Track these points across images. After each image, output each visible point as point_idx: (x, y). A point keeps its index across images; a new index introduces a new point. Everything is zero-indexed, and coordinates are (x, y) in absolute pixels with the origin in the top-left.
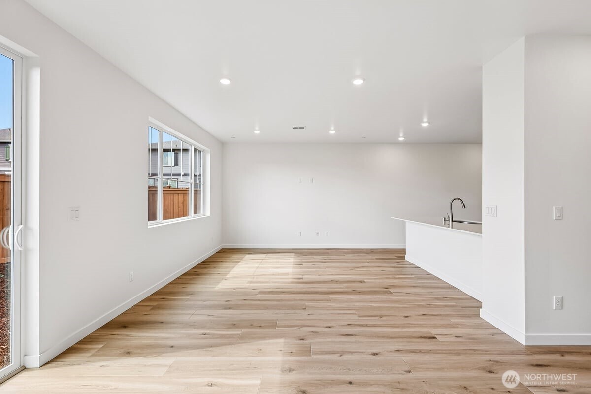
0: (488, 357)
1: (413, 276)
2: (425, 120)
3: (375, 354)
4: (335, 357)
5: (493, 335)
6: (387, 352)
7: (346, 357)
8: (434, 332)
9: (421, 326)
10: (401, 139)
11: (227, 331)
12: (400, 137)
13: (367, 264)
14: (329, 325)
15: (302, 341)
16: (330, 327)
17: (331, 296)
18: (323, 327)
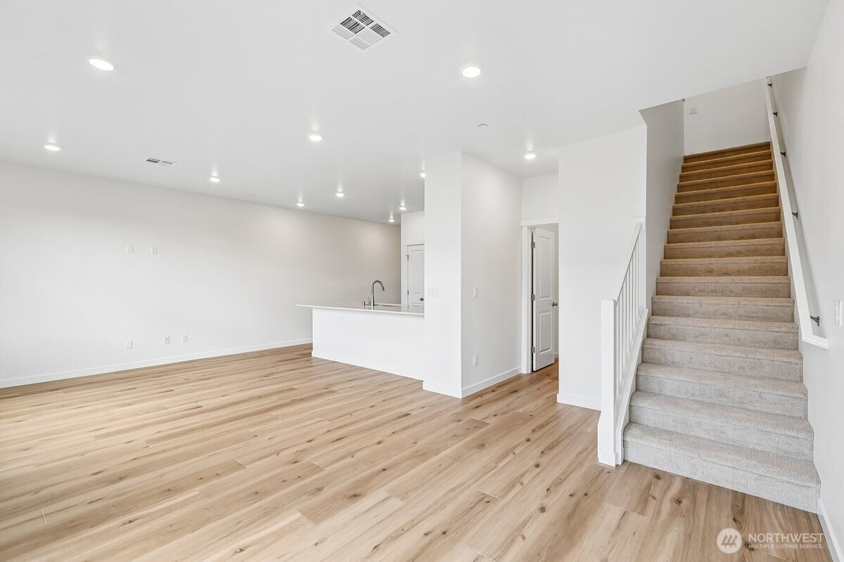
0: (450, 413)
1: (339, 371)
2: (340, 190)
3: (379, 443)
4: (349, 460)
5: (440, 398)
6: (387, 437)
7: (358, 455)
8: (404, 410)
9: (389, 410)
10: (300, 205)
11: (169, 501)
12: (298, 202)
13: (273, 370)
14: (310, 439)
15: (296, 464)
16: (311, 440)
17: (274, 413)
18: (303, 443)
